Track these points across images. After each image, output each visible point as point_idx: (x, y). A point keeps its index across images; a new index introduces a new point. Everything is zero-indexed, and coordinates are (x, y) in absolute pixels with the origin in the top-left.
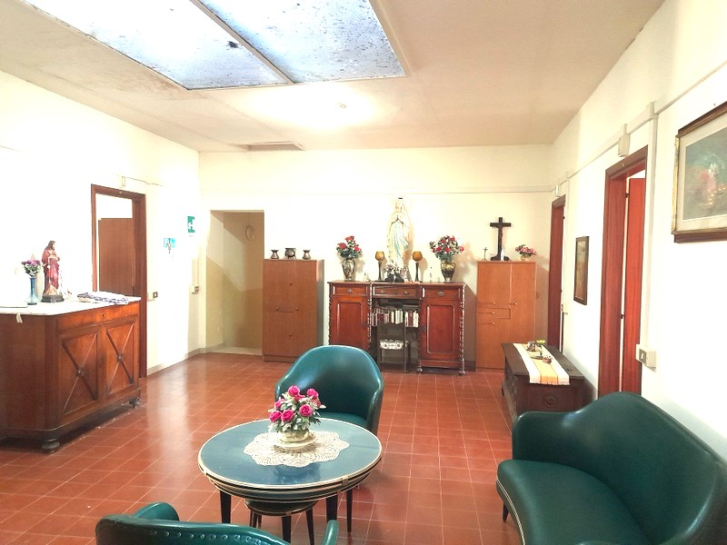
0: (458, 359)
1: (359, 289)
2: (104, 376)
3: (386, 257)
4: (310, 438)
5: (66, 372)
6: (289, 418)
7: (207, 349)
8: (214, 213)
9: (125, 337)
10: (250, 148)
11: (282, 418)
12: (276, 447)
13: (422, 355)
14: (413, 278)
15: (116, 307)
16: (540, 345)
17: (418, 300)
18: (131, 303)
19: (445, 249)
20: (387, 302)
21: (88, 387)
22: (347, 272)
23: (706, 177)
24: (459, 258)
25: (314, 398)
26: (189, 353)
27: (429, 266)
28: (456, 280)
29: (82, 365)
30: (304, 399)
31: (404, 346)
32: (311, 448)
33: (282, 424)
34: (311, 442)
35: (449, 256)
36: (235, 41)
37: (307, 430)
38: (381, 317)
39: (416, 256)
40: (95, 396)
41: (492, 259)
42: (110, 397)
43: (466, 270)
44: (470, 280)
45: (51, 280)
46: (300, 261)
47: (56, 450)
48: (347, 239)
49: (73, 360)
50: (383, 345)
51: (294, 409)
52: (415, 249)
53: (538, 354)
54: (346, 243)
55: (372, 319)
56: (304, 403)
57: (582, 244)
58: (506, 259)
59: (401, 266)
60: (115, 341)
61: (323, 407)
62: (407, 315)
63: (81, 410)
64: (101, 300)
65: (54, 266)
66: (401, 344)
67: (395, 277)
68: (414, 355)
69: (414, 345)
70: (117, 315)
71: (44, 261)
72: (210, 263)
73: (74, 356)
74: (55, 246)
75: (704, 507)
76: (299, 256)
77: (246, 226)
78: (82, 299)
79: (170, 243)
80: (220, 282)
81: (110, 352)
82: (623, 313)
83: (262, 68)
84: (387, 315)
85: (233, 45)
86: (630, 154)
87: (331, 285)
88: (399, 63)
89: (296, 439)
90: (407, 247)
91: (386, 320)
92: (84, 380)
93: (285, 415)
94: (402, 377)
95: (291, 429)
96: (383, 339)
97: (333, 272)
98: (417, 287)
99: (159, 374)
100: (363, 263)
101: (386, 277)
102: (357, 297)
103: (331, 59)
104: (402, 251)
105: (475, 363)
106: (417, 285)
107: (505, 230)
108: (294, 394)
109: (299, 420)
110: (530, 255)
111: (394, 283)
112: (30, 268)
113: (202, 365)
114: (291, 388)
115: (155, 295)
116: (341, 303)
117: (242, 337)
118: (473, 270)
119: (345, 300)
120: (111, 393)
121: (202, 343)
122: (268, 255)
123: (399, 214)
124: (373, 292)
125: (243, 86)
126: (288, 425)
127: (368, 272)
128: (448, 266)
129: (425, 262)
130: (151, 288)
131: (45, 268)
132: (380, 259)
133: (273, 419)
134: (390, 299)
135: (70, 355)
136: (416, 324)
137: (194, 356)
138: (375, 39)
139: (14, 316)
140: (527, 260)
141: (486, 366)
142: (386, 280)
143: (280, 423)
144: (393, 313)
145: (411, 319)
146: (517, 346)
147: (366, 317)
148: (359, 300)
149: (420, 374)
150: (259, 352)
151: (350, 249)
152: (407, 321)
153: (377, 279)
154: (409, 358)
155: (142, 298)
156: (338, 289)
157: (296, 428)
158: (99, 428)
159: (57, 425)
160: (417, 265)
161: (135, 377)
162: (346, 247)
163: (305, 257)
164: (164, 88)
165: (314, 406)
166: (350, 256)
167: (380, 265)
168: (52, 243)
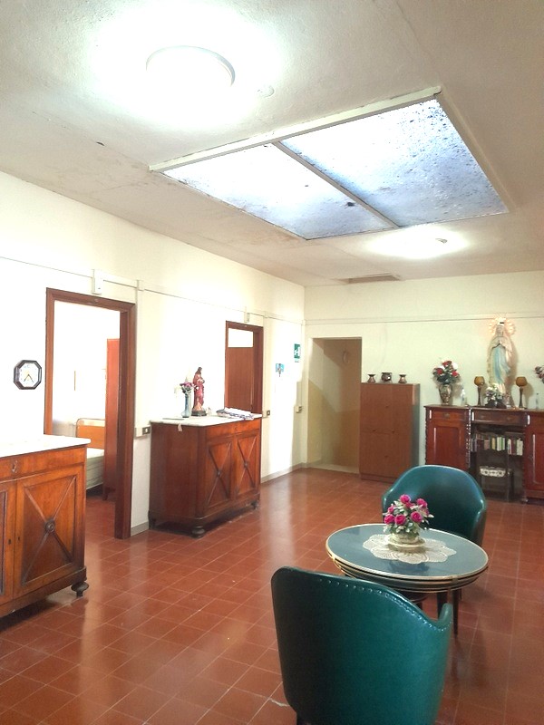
1: (457, 414)
2: (235, 479)
3: (487, 382)
4: (420, 542)
5: (211, 474)
6: (401, 521)
7: (308, 464)
8: (316, 341)
9: (247, 447)
10: (351, 281)
11: (396, 521)
12: (390, 546)
13: (528, 485)
14: (517, 406)
15: (244, 422)
17: (522, 427)
18: (255, 419)
20: (487, 428)
21: (224, 487)
22: (443, 396)
25: (424, 507)
26: (293, 467)
27: (535, 393)
29: (221, 468)
30: (415, 507)
31: (506, 474)
32: (421, 551)
33: (396, 526)
34: (421, 545)
36: (352, 201)
37: (417, 534)
38: (481, 443)
39: (520, 382)
40: (228, 495)
42: (239, 497)
45: (199, 398)
46: (395, 385)
47: (202, 535)
48: (444, 364)
49: (215, 463)
50: (483, 471)
51: (406, 514)
52: (519, 374)
54: (443, 368)
55: (470, 445)
56: (415, 510)
59: (503, 391)
60: (243, 450)
61: (432, 516)
62: (509, 442)
63: (219, 505)
64: (234, 415)
65: (201, 388)
66: (503, 472)
67: (496, 403)
68: (519, 485)
69: (518, 474)
70: (245, 428)
71: (195, 383)
72: (311, 385)
73: (216, 460)
74: (202, 372)
76: (395, 380)
77: (343, 351)
78: (220, 414)
79: (280, 368)
81: (240, 459)
83: (372, 219)
84: (487, 442)
85: (350, 204)
87: (428, 408)
88: (502, 203)
89: (408, 541)
90: (509, 372)
91: (486, 446)
92: (221, 480)
93: (398, 518)
94: (505, 506)
95: (403, 531)
96: (484, 465)
97: (429, 396)
98: (521, 414)
99: (270, 482)
100: (461, 387)
101: (486, 403)
102: (455, 422)
103: (437, 206)
104: (503, 377)
106: (521, 412)
108: (405, 501)
109: (411, 524)
111: (495, 409)
112: (185, 388)
113: (303, 477)
114: (402, 496)
115: (268, 413)
116: (437, 427)
117: (339, 456)
119: (442, 424)
120: (240, 494)
121: (304, 459)
122: (365, 379)
123: (500, 339)
124: (472, 417)
125: (353, 234)
126: (401, 528)
127: (468, 396)
129: (531, 388)
130: (265, 408)
131: (194, 388)
132: (479, 383)
133: (388, 522)
134: (490, 425)
135: (213, 460)
136: (520, 452)
137: (297, 470)
138: (480, 187)
139: (176, 426)
142: (486, 406)
143: (393, 525)
144: (493, 440)
145: (514, 447)
147: (464, 442)
148: (457, 425)
149: (525, 505)
150: (356, 471)
151: (447, 374)
152: (509, 448)
153: (476, 404)
154: (512, 487)
155: (260, 416)
156: (436, 413)
157: (408, 531)
158: (230, 522)
159: (203, 515)
160: (521, 391)
161: (255, 482)
162: (443, 372)
163: (400, 382)
164: (288, 240)
165: (423, 514)
166: (447, 381)
167: (479, 390)
168: (200, 369)
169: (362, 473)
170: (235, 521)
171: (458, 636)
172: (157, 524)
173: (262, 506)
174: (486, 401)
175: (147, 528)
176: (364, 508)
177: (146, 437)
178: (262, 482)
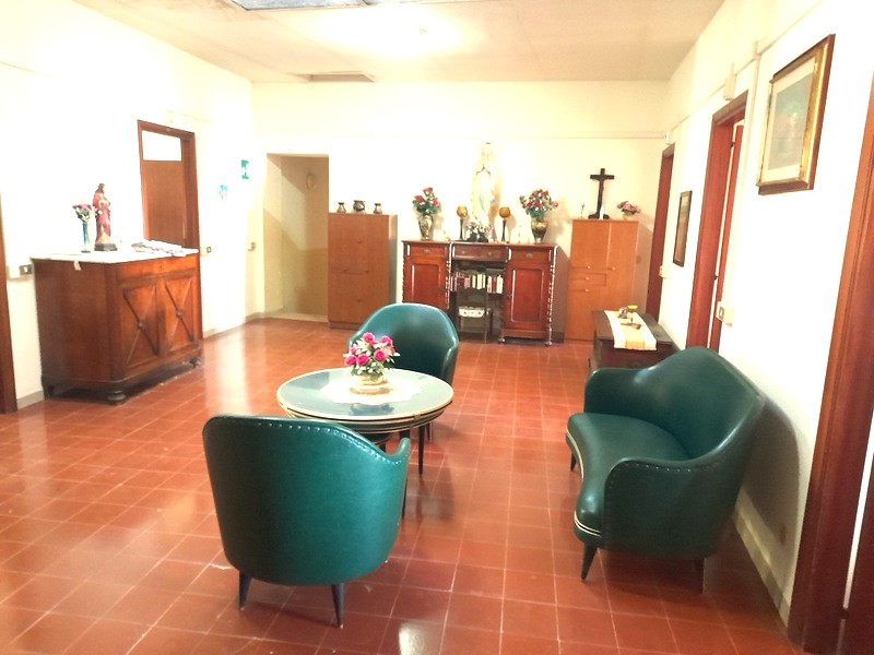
0: (546, 329)
1: (437, 250)
2: (164, 331)
4: (384, 382)
5: (128, 325)
6: (364, 361)
7: (266, 313)
8: (272, 157)
9: (181, 291)
10: (313, 78)
11: (358, 361)
12: (352, 390)
13: (505, 324)
14: (499, 238)
15: (173, 259)
16: (632, 311)
17: (503, 263)
18: (188, 256)
19: (537, 205)
20: (468, 264)
21: (150, 341)
22: (423, 229)
23: (788, 125)
24: (554, 216)
25: (389, 345)
26: (247, 318)
27: (518, 225)
28: (548, 241)
29: (142, 318)
30: (379, 345)
31: (485, 314)
32: (385, 391)
33: (358, 367)
34: (384, 386)
35: (541, 212)
37: (381, 374)
38: (461, 282)
39: (503, 212)
40: (156, 352)
41: (590, 217)
42: (172, 354)
43: (560, 229)
44: (563, 241)
45: (103, 226)
46: (370, 215)
47: (122, 402)
48: (425, 191)
49: (133, 311)
50: (462, 312)
51: (369, 354)
52: (503, 204)
53: (628, 321)
54: (424, 196)
55: (450, 284)
56: (379, 348)
57: (685, 200)
58: (606, 217)
59: (486, 223)
60: (173, 294)
61: (397, 354)
62: (490, 279)
63: (144, 364)
64: (157, 250)
65: (105, 212)
66: (482, 312)
67: (478, 236)
68: (497, 325)
69: (497, 313)
70: (174, 267)
71: (96, 205)
72: (267, 217)
73: (135, 307)
74: (104, 189)
75: (735, 430)
76: (369, 210)
77: (308, 173)
78: (138, 249)
79: (222, 190)
80: (279, 239)
81: (169, 307)
82: (717, 274)
84: (467, 280)
86: (735, 97)
87: (406, 243)
89: (371, 382)
90: (493, 201)
91: (467, 285)
92: (145, 333)
93: (360, 358)
94: (482, 347)
95: (366, 372)
96: (463, 305)
97: (408, 229)
98: (503, 248)
99: (214, 338)
100: (442, 219)
101: (468, 236)
102: (432, 258)
104: (488, 207)
105: (563, 334)
106: (502, 247)
107: (607, 183)
108: (369, 340)
109: (374, 364)
110: (633, 213)
111: (476, 243)
112: (81, 212)
113: (260, 330)
114: (366, 335)
115: (209, 250)
116: (416, 265)
117: (305, 302)
118: (568, 230)
119: (421, 261)
120: (172, 349)
121: (260, 307)
122: (333, 208)
123: (486, 162)
124: (452, 253)
125: (309, 7)
126: (364, 368)
127: (447, 231)
128: (540, 225)
129: (514, 219)
130: (204, 242)
131: (96, 213)
132: (462, 216)
133: (349, 363)
134: (471, 262)
135: (131, 307)
136: (499, 290)
137: (253, 321)
139: (71, 263)
140: (630, 218)
141: (577, 337)
142: (468, 240)
143: (355, 367)
144: (474, 277)
145: (494, 284)
146: (608, 313)
147: (444, 281)
148: (437, 262)
149: (502, 345)
150: (325, 319)
151: (427, 203)
152: (489, 286)
153: (458, 238)
154: (491, 328)
155: (195, 251)
156: (414, 248)
157: (371, 371)
158: (162, 384)
159: (122, 376)
160: (504, 223)
161: (194, 335)
162: (423, 200)
163: (375, 212)
164: (220, 8)
165: (388, 352)
166: (427, 211)
167: (462, 222)
168: (101, 186)
169: (330, 321)
170: (167, 383)
171: (423, 475)
172: (56, 392)
173: (206, 364)
174: (467, 235)
175: (41, 398)
176: (332, 358)
177: (26, 279)
178: (205, 336)
